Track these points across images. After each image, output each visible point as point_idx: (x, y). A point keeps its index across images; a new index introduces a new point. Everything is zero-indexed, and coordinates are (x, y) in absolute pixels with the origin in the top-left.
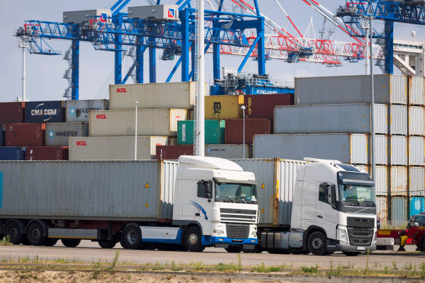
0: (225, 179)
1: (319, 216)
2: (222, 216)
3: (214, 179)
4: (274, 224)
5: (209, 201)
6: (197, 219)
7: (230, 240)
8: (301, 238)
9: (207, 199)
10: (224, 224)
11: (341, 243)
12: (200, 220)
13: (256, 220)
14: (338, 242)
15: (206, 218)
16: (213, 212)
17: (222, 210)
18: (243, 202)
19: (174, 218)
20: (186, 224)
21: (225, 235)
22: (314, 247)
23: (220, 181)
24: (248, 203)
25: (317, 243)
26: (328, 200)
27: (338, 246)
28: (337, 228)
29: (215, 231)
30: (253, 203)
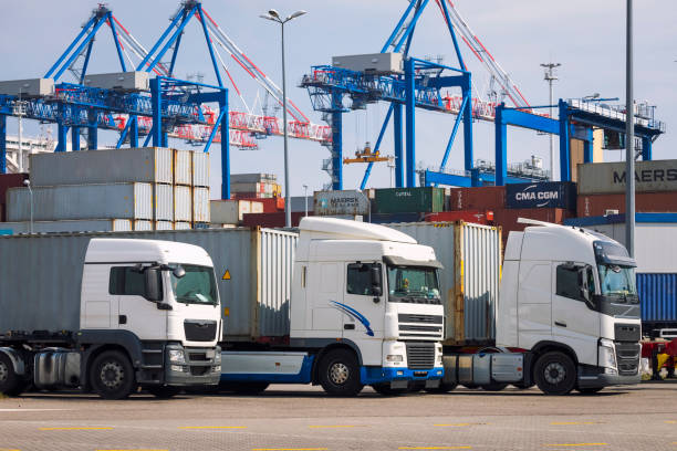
0: (401, 258)
1: (557, 324)
2: (401, 328)
3: (385, 259)
4: (458, 339)
5: (376, 301)
6: (348, 335)
7: (410, 374)
8: (520, 365)
9: (372, 298)
10: (403, 344)
11: (607, 371)
12: (357, 337)
13: (442, 334)
14: (602, 369)
15: (371, 333)
16: (385, 320)
17: (402, 317)
18: (426, 302)
19: (293, 335)
20: (323, 346)
21: (404, 364)
22: (550, 380)
23: (396, 263)
24: (432, 303)
25: (554, 373)
26: (582, 293)
27: (600, 377)
28: (599, 344)
29: (389, 357)
30: (438, 302)
